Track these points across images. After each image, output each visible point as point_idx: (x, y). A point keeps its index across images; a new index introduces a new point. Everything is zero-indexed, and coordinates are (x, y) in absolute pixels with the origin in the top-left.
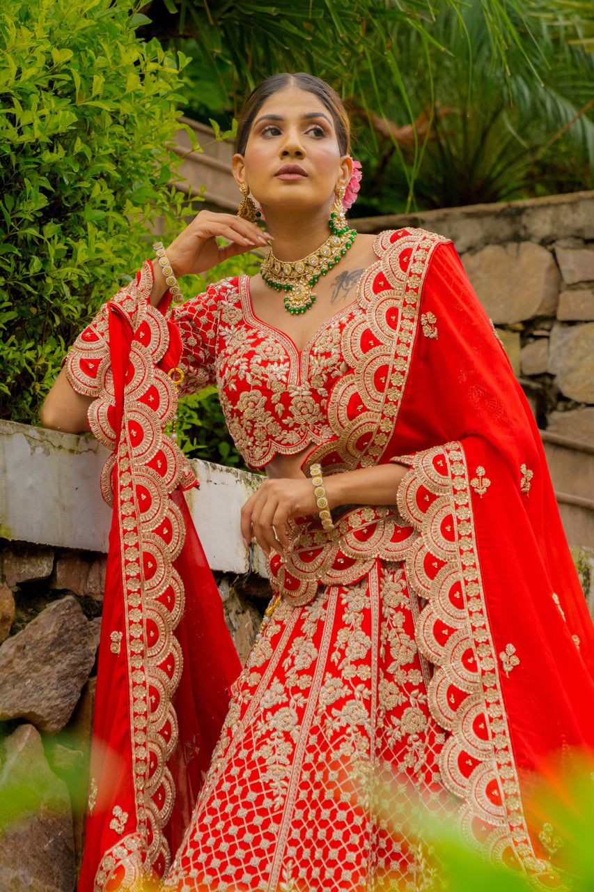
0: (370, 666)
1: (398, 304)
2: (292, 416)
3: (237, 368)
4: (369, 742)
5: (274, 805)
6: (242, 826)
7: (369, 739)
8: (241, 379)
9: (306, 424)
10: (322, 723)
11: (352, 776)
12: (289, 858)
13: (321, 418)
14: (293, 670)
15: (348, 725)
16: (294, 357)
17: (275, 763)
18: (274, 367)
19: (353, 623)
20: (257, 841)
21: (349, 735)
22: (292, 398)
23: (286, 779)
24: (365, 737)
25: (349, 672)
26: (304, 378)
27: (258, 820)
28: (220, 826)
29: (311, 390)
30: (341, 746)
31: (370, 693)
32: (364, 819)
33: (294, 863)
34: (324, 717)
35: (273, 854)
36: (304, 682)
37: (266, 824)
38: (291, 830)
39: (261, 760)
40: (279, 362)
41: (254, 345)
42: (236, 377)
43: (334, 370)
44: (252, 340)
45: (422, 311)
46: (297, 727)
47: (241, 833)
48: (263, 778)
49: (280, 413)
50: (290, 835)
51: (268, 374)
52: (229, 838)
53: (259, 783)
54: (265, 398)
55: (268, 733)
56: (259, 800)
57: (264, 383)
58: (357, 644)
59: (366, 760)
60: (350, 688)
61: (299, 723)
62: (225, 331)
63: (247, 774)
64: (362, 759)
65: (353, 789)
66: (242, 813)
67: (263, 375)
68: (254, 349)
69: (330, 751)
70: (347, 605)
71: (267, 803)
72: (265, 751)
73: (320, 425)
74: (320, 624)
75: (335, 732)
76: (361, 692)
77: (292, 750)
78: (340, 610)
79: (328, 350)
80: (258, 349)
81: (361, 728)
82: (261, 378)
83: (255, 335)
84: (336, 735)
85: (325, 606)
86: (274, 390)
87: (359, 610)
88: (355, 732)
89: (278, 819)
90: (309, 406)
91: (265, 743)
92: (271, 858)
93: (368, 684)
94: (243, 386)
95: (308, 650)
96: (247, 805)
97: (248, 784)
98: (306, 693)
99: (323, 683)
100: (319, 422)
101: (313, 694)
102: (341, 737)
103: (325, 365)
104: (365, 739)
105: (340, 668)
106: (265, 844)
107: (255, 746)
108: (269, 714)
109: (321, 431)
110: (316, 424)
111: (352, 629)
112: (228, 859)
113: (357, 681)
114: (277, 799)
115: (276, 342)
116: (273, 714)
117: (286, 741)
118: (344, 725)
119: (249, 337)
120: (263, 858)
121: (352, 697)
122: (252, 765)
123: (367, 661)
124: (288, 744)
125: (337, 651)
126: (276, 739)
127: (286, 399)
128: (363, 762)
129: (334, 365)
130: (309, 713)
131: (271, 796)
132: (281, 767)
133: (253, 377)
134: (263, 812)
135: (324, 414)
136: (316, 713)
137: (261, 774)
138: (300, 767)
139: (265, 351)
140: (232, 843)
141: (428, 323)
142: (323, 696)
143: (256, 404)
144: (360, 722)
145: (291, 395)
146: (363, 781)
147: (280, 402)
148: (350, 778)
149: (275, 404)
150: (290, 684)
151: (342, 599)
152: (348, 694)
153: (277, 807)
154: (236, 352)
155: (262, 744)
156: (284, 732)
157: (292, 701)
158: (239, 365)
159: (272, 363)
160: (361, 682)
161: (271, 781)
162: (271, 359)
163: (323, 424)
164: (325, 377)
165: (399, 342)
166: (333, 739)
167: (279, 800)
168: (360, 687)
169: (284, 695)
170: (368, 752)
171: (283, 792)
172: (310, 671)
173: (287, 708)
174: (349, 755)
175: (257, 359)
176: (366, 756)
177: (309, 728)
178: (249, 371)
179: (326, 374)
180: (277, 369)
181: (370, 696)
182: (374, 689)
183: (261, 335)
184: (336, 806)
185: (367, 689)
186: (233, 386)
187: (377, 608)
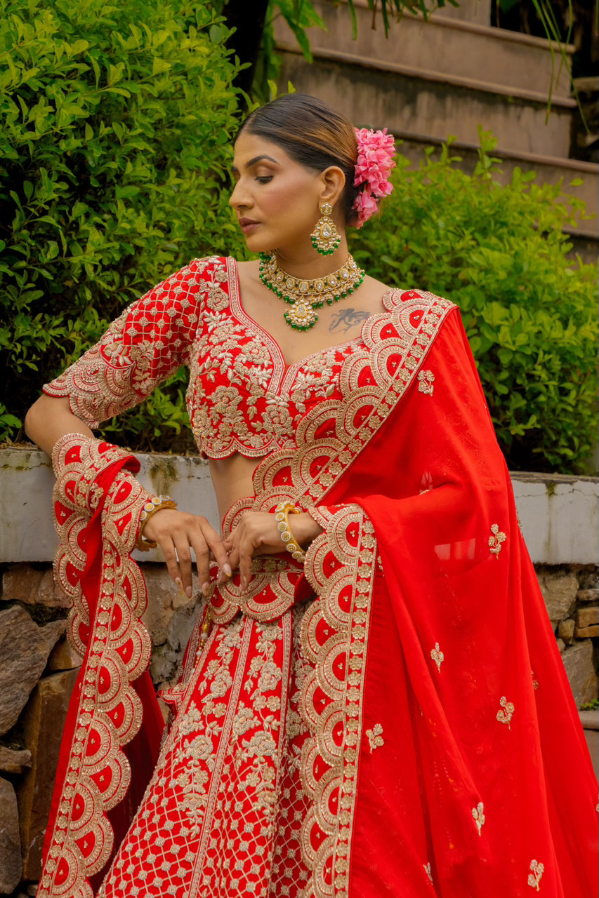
0: (280, 697)
1: (404, 353)
2: (262, 421)
3: (221, 361)
4: (276, 772)
5: (190, 834)
6: (159, 855)
7: (276, 769)
8: (222, 373)
9: (274, 433)
10: (234, 754)
11: (256, 807)
12: (204, 887)
13: (290, 431)
14: (209, 696)
15: (255, 756)
16: (279, 366)
17: (192, 792)
18: (257, 370)
19: (266, 652)
20: (174, 869)
21: (256, 766)
22: (268, 405)
23: (202, 808)
24: (271, 767)
25: (259, 703)
26: (285, 389)
27: (175, 849)
28: (139, 853)
29: (288, 402)
30: (247, 777)
31: (279, 723)
32: (266, 849)
33: (208, 891)
34: (236, 748)
35: (190, 883)
36: (219, 710)
37: (183, 853)
38: (206, 859)
39: (179, 789)
40: (263, 367)
41: (241, 342)
42: (218, 369)
43: (320, 390)
44: (240, 337)
45: (424, 367)
46: (213, 755)
47: (159, 862)
48: (180, 807)
49: (251, 417)
50: (205, 864)
51: (251, 376)
52: (147, 867)
53: (176, 812)
54: (241, 398)
55: (185, 761)
56: (176, 829)
57: (244, 383)
58: (268, 675)
59: (271, 790)
60: (260, 719)
61: (214, 751)
62: (210, 317)
63: (165, 802)
64: (268, 789)
65: (257, 820)
66: (160, 841)
67: (245, 376)
68: (239, 346)
69: (238, 783)
70: (261, 633)
71: (184, 832)
72: (182, 780)
73: (286, 438)
74: (236, 652)
75: (243, 762)
76: (270, 723)
77: (207, 778)
78: (255, 638)
79: (319, 371)
80: (245, 348)
81: (268, 759)
82: (243, 378)
83: (242, 333)
84: (244, 765)
85: (241, 634)
86: (251, 392)
87: (272, 639)
88: (262, 763)
89: (194, 848)
90: (282, 417)
91: (183, 771)
92: (187, 886)
93: (277, 715)
94: (222, 379)
95: (224, 678)
96: (165, 834)
97: (166, 813)
98: (221, 721)
99: (237, 712)
100: (286, 435)
101: (227, 721)
102: (248, 768)
103: (313, 384)
104: (271, 769)
105: (252, 698)
106: (182, 872)
107: (172, 773)
108: (186, 741)
109: (285, 443)
110: (283, 435)
111: (265, 659)
112: (146, 886)
113: (266, 712)
114: (193, 828)
115: (263, 344)
116: (190, 742)
117: (202, 769)
118: (251, 756)
119: (236, 333)
120: (180, 886)
121: (261, 728)
122: (169, 793)
123: (277, 692)
124: (204, 774)
125: (250, 680)
126: (193, 767)
127: (261, 404)
128: (269, 792)
129: (322, 385)
130: (223, 741)
131: (187, 825)
132: (197, 796)
133: (235, 374)
134: (180, 841)
135: (294, 429)
136: (230, 742)
137: (178, 803)
138: (216, 796)
139: (251, 352)
140: (150, 871)
141: (426, 379)
142: (236, 725)
143: (230, 401)
144: (267, 753)
145: (268, 402)
146: (267, 812)
147: (254, 405)
148: (254, 809)
149: (249, 406)
150: (207, 710)
151: (257, 627)
152: (257, 725)
153: (193, 836)
154: (221, 343)
155: (179, 773)
156: (200, 760)
157: (208, 729)
158: (223, 359)
159: (257, 366)
160: (271, 713)
161: (188, 810)
162: (256, 361)
163: (289, 438)
164: (308, 394)
165: (391, 389)
166: (241, 769)
167: (196, 829)
168: (269, 718)
169: (201, 723)
170: (274, 782)
171: (199, 820)
172: (225, 700)
173: (202, 736)
174: (255, 785)
175: (242, 358)
176: (272, 786)
177: (224, 757)
178: (232, 367)
179: (311, 392)
180: (260, 373)
181: (279, 727)
182: (282, 720)
183: (249, 334)
184: (239, 836)
185: (275, 720)
186: (211, 376)
187: (289, 639)
